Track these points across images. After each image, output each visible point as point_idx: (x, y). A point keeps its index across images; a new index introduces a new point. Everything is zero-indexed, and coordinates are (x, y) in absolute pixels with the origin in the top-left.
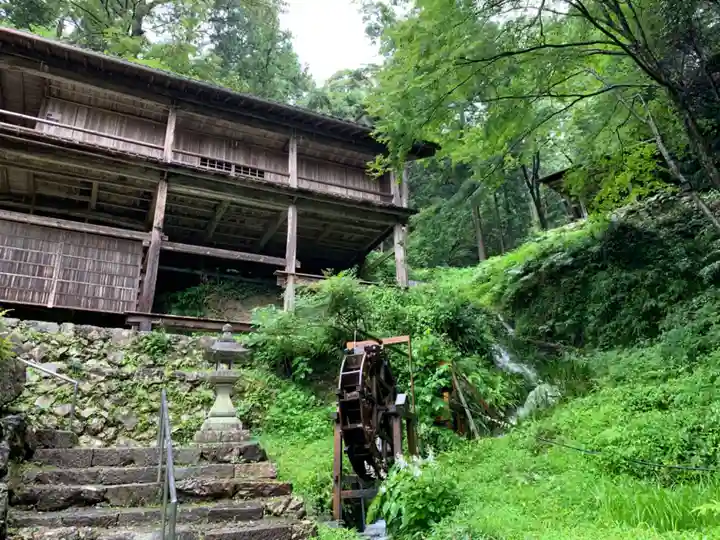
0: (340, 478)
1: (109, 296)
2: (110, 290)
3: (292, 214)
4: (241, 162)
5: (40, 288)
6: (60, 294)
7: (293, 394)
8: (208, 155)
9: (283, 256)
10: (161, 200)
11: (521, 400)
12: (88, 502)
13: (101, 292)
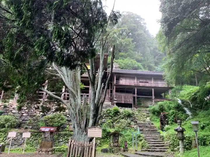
0: (161, 127)
1: (129, 101)
2: (129, 100)
3: (153, 89)
4: (145, 81)
5: (122, 101)
6: (124, 101)
7: (155, 117)
8: (141, 81)
9: (152, 96)
10: (136, 90)
11: (186, 118)
12: (141, 127)
13: (128, 101)
